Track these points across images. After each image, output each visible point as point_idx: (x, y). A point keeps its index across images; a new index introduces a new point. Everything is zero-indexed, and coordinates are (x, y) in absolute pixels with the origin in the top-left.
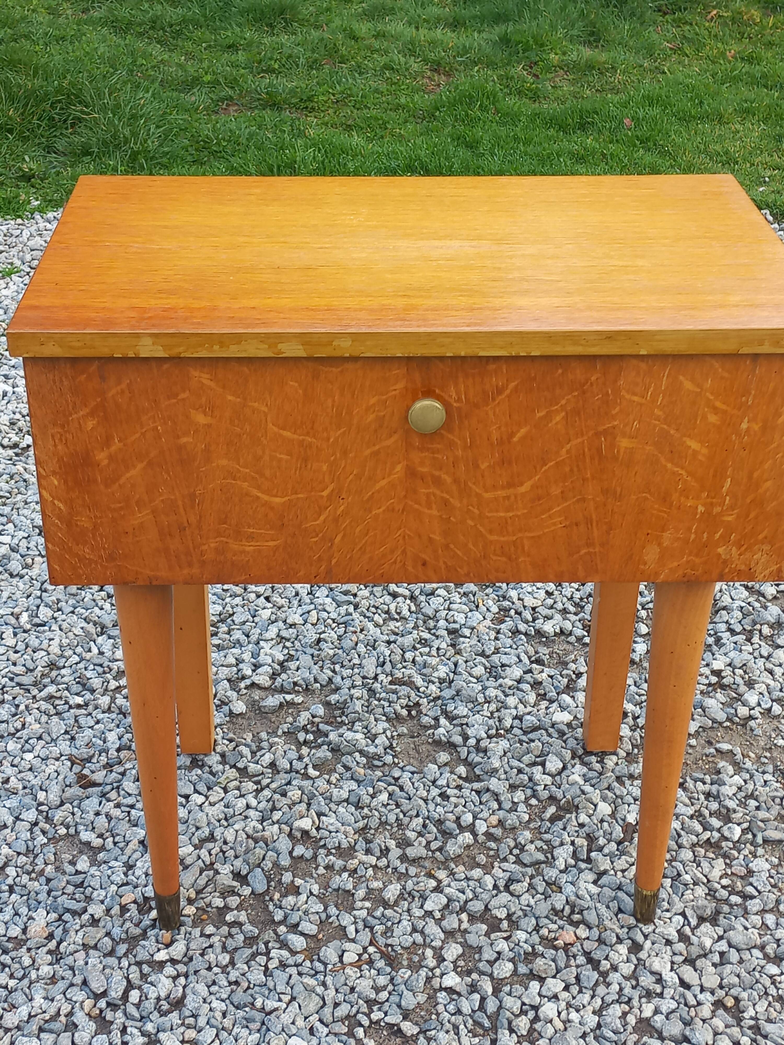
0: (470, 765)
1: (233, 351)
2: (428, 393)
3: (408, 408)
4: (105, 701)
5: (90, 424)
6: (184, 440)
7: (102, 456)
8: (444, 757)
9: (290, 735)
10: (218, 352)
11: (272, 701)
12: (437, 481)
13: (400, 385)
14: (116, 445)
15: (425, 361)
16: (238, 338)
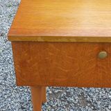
0: (94, 107)
1: (59, 40)
2: (103, 50)
3: (98, 53)
4: (26, 90)
5: (26, 54)
6: (47, 58)
7: (28, 61)
8: (89, 105)
9: (60, 98)
10: (56, 41)
11: (56, 91)
12: (103, 68)
13: (97, 48)
14: (31, 59)
15: (103, 43)
16: (61, 37)
